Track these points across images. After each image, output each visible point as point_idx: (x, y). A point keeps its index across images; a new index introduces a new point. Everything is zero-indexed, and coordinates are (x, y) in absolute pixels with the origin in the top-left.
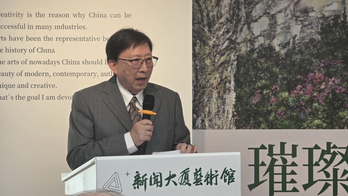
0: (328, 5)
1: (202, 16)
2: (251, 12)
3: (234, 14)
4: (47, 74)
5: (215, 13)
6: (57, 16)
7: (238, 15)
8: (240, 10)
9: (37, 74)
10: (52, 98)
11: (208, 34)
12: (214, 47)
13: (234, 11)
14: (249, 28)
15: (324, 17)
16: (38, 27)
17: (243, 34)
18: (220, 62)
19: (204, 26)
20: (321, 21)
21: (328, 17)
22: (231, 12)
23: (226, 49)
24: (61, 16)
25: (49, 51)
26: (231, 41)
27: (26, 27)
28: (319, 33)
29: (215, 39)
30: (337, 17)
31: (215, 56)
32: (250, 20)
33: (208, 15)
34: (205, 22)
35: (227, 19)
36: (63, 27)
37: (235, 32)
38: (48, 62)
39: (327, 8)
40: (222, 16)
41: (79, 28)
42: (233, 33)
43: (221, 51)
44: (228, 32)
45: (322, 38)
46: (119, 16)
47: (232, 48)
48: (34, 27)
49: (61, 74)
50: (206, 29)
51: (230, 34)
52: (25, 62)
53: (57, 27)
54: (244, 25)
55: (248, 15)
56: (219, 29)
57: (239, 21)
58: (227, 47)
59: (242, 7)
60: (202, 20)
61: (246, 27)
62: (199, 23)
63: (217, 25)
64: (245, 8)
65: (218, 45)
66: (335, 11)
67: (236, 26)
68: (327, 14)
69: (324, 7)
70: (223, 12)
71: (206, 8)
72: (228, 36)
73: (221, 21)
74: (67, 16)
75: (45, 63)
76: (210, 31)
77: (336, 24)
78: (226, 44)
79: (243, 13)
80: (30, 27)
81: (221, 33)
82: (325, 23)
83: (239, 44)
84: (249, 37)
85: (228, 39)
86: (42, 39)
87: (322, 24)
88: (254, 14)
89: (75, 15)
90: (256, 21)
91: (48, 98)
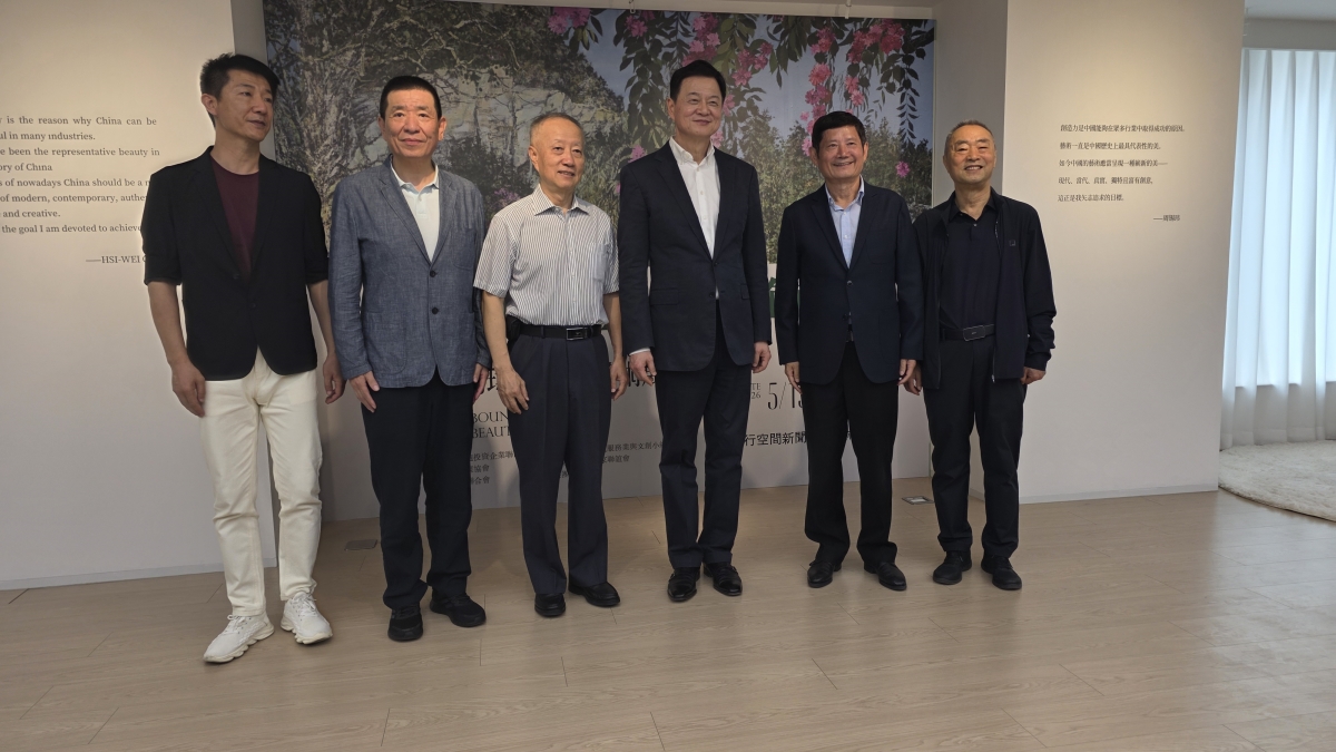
0: (458, 126)
1: (302, 136)
2: (364, 132)
3: (342, 134)
4: (44, 199)
5: (318, 133)
6: (50, 122)
7: (347, 136)
8: (349, 130)
9: (30, 199)
10: (55, 229)
11: (311, 158)
12: (320, 174)
13: (342, 131)
14: (363, 152)
15: (453, 140)
16: (24, 136)
17: (355, 159)
18: (329, 193)
19: (305, 148)
20: (451, 145)
21: (459, 140)
22: (339, 132)
23: (336, 176)
24: (56, 121)
25: (44, 168)
26: (342, 168)
27: (8, 136)
28: (450, 159)
29: (320, 165)
30: (469, 140)
31: (322, 185)
32: (362, 142)
33: (309, 135)
34: (307, 144)
35: (334, 141)
36: (61, 136)
37: (345, 157)
38: (45, 183)
39: (456, 130)
40: (326, 137)
41: (84, 137)
42: (343, 158)
43: (329, 179)
44: (336, 156)
45: (453, 165)
46: (139, 122)
47: (343, 176)
48: (20, 137)
49: (64, 198)
50: (308, 152)
51: (340, 158)
52: (11, 183)
53: (53, 137)
54: (356, 148)
55: (361, 135)
56: (325, 153)
57: (349, 143)
58: (337, 174)
59: (352, 127)
60: (302, 142)
61: (358, 150)
62: (298, 145)
63: (322, 148)
64: (356, 127)
65: (325, 172)
66: (466, 133)
67: (346, 149)
68: (457, 137)
69: (452, 128)
70: (328, 131)
71: (306, 127)
72: (337, 161)
73: (326, 142)
74: (65, 121)
75: (39, 184)
76: (313, 155)
77: (468, 148)
78: (335, 170)
79: (353, 133)
80: (14, 136)
81: (328, 157)
82: (456, 147)
83: (351, 171)
84: (363, 163)
85: (337, 165)
86: (32, 152)
87: (452, 148)
88: (367, 135)
89: (76, 121)
90: (371, 143)
91: (48, 230)
